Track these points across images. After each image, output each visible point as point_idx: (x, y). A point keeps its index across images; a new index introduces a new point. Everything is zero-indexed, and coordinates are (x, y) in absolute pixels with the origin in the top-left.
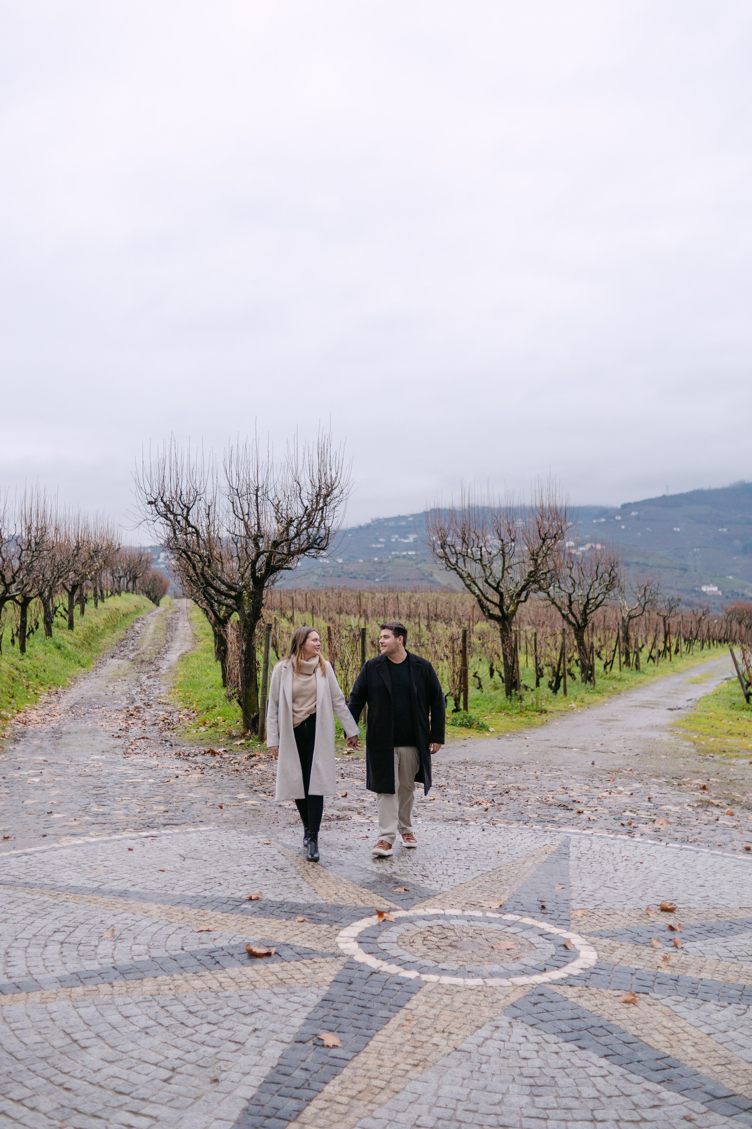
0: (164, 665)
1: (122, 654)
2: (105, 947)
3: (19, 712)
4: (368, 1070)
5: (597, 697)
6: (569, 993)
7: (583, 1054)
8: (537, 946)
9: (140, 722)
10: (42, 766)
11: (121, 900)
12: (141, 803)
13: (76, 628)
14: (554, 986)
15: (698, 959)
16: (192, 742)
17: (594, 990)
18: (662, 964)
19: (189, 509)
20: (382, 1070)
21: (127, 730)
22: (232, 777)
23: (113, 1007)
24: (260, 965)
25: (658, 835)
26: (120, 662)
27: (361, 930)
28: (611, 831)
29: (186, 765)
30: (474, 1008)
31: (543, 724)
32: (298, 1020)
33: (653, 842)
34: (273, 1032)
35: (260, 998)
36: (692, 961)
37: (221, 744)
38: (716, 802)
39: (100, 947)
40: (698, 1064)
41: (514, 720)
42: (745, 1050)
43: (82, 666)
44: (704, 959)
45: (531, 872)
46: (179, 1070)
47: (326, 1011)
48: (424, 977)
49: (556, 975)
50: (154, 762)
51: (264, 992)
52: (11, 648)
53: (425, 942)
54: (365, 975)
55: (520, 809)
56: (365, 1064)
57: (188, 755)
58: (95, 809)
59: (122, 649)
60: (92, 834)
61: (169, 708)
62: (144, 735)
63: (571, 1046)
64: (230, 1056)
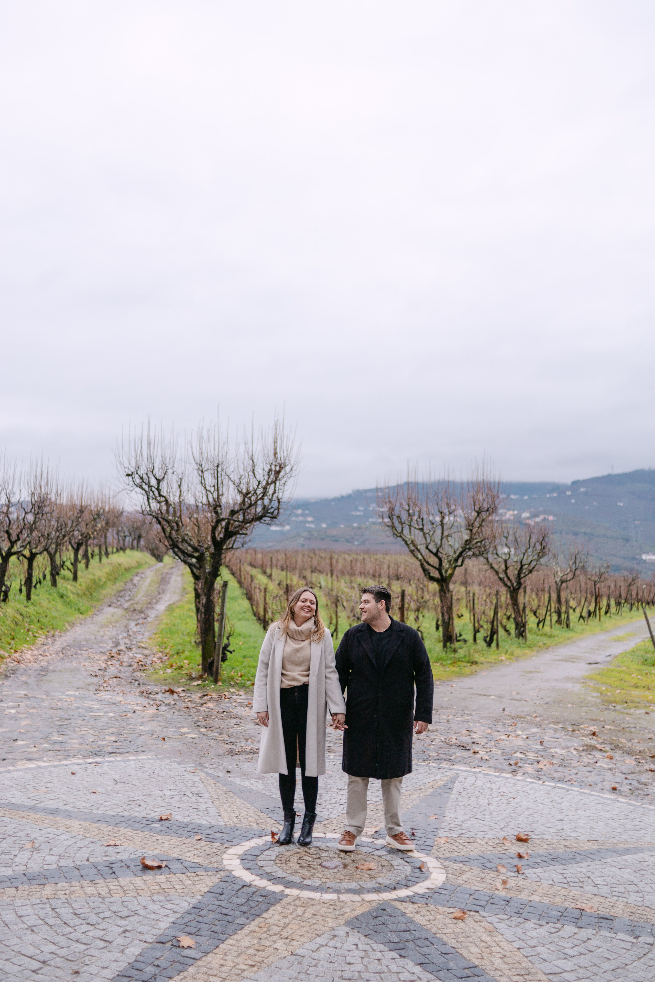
0: (152, 614)
1: (119, 603)
2: (23, 857)
3: (16, 651)
4: (210, 969)
5: (527, 651)
6: (409, 909)
7: (401, 961)
8: (396, 867)
9: (118, 663)
10: (22, 700)
11: (51, 817)
12: (97, 733)
13: (80, 580)
14: (397, 903)
15: (534, 884)
16: (158, 682)
17: (432, 907)
18: (500, 886)
19: (159, 481)
20: (223, 969)
21: (105, 670)
22: (182, 713)
23: (12, 907)
24: (149, 876)
25: (539, 775)
26: (115, 610)
27: (246, 848)
28: (497, 770)
29: (145, 701)
30: (320, 919)
31: (472, 674)
32: (164, 925)
33: (532, 780)
34: (140, 933)
35: (139, 904)
36: (529, 885)
37: (181, 684)
38: (600, 747)
39: (19, 856)
40: (501, 973)
41: (448, 670)
42: (546, 964)
43: (81, 613)
44: (539, 883)
45: (414, 803)
46: (49, 963)
47: (191, 917)
48: (287, 891)
49: (403, 893)
51: (144, 900)
52: (17, 597)
53: (299, 861)
54: (236, 887)
55: (423, 748)
56: (210, 963)
57: (150, 693)
58: (55, 738)
59: (119, 599)
60: (45, 759)
61: (146, 652)
62: (119, 675)
63: (394, 954)
64: (96, 953)
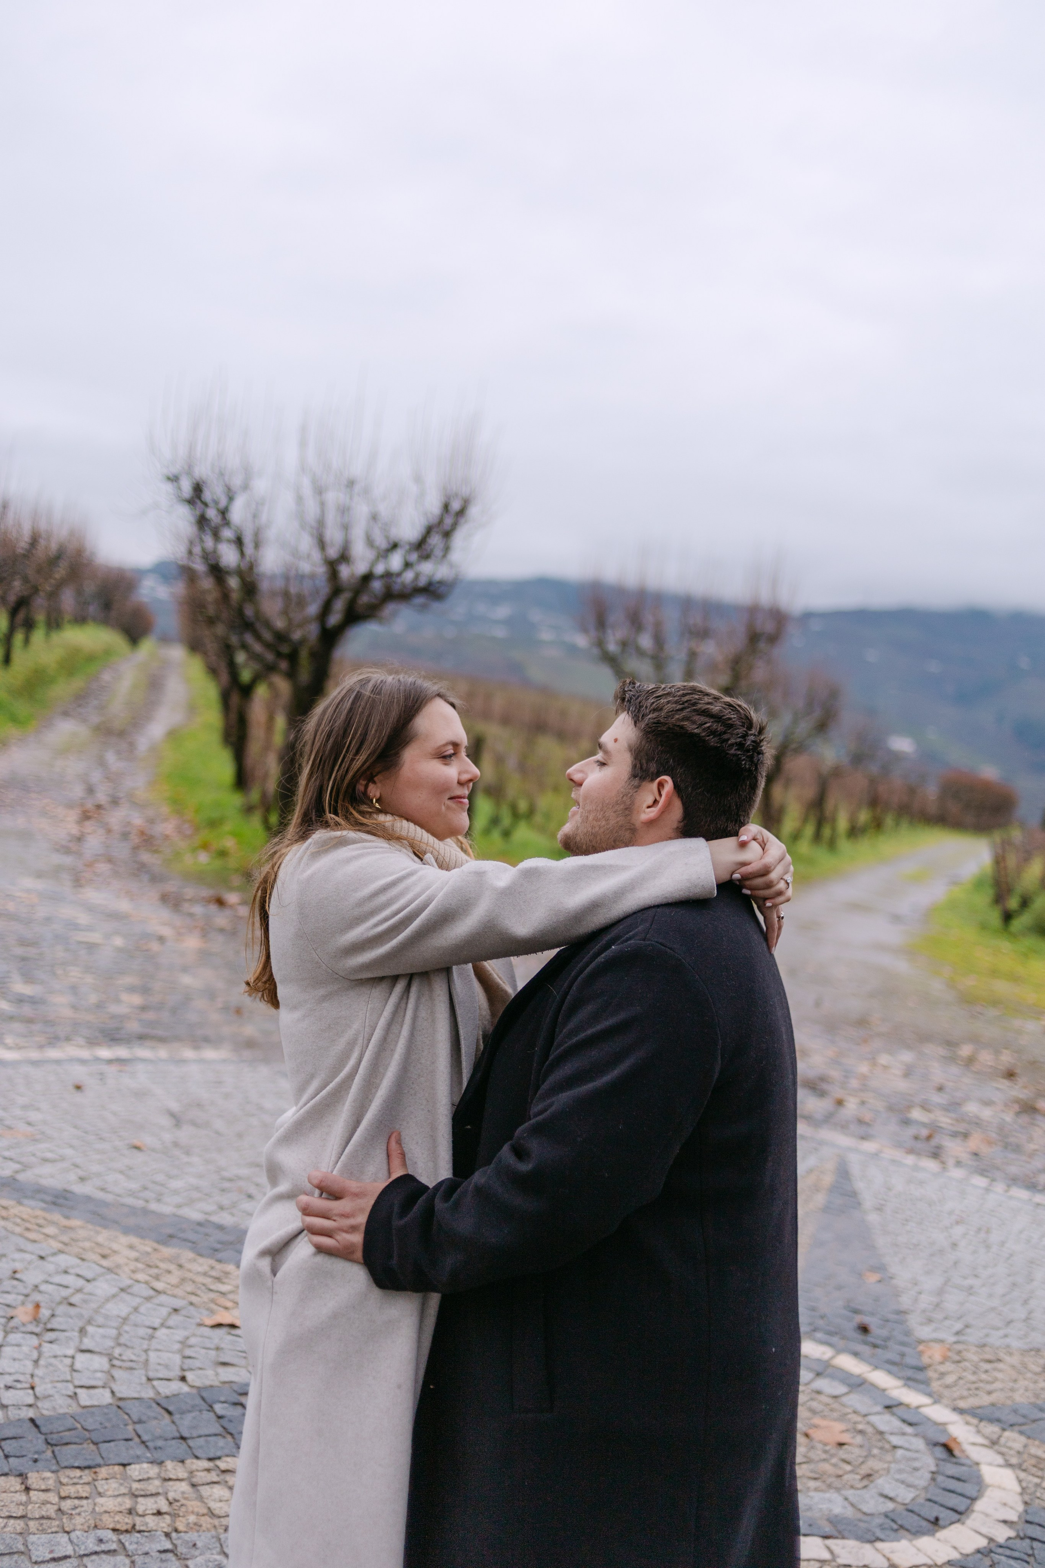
2: (18, 1354)
9: (102, 830)
11: (57, 1215)
13: (14, 665)
16: (188, 878)
19: (231, 499)
21: (80, 839)
25: (983, 1167)
26: (77, 725)
28: (904, 1150)
29: (175, 919)
33: (984, 1182)
37: (235, 889)
49: (963, 1538)
50: (124, 905)
58: (20, 987)
59: (80, 709)
60: (8, 1041)
61: (150, 815)
62: (108, 855)
